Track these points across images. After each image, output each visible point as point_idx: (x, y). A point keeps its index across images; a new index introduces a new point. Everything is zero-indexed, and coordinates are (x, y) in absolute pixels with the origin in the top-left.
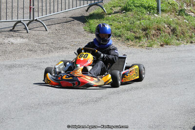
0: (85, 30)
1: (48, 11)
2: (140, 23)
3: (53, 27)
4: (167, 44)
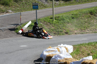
1: (5, 26)
3: (5, 31)
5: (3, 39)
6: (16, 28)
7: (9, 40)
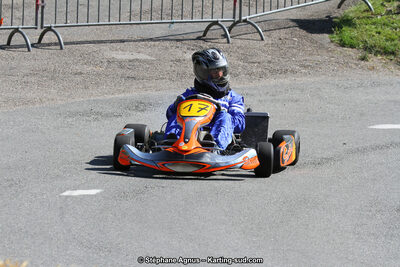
0: (332, 42)
3: (275, 34)
5: (264, 82)
6: (338, 14)
7: (302, 90)
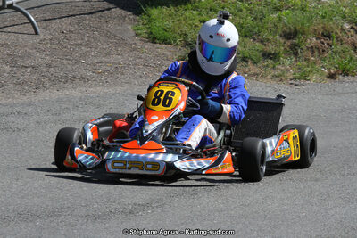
0: (137, 35)
2: (280, 19)
4: (346, 72)
